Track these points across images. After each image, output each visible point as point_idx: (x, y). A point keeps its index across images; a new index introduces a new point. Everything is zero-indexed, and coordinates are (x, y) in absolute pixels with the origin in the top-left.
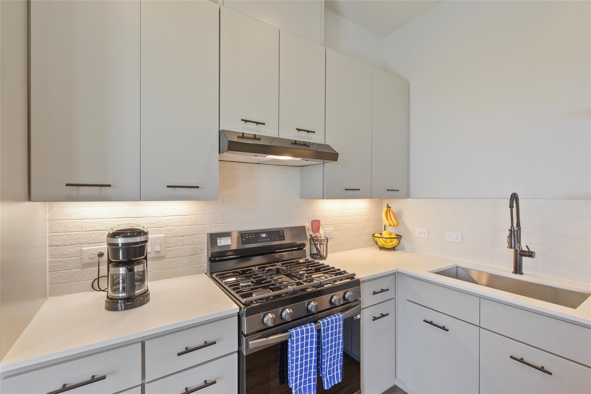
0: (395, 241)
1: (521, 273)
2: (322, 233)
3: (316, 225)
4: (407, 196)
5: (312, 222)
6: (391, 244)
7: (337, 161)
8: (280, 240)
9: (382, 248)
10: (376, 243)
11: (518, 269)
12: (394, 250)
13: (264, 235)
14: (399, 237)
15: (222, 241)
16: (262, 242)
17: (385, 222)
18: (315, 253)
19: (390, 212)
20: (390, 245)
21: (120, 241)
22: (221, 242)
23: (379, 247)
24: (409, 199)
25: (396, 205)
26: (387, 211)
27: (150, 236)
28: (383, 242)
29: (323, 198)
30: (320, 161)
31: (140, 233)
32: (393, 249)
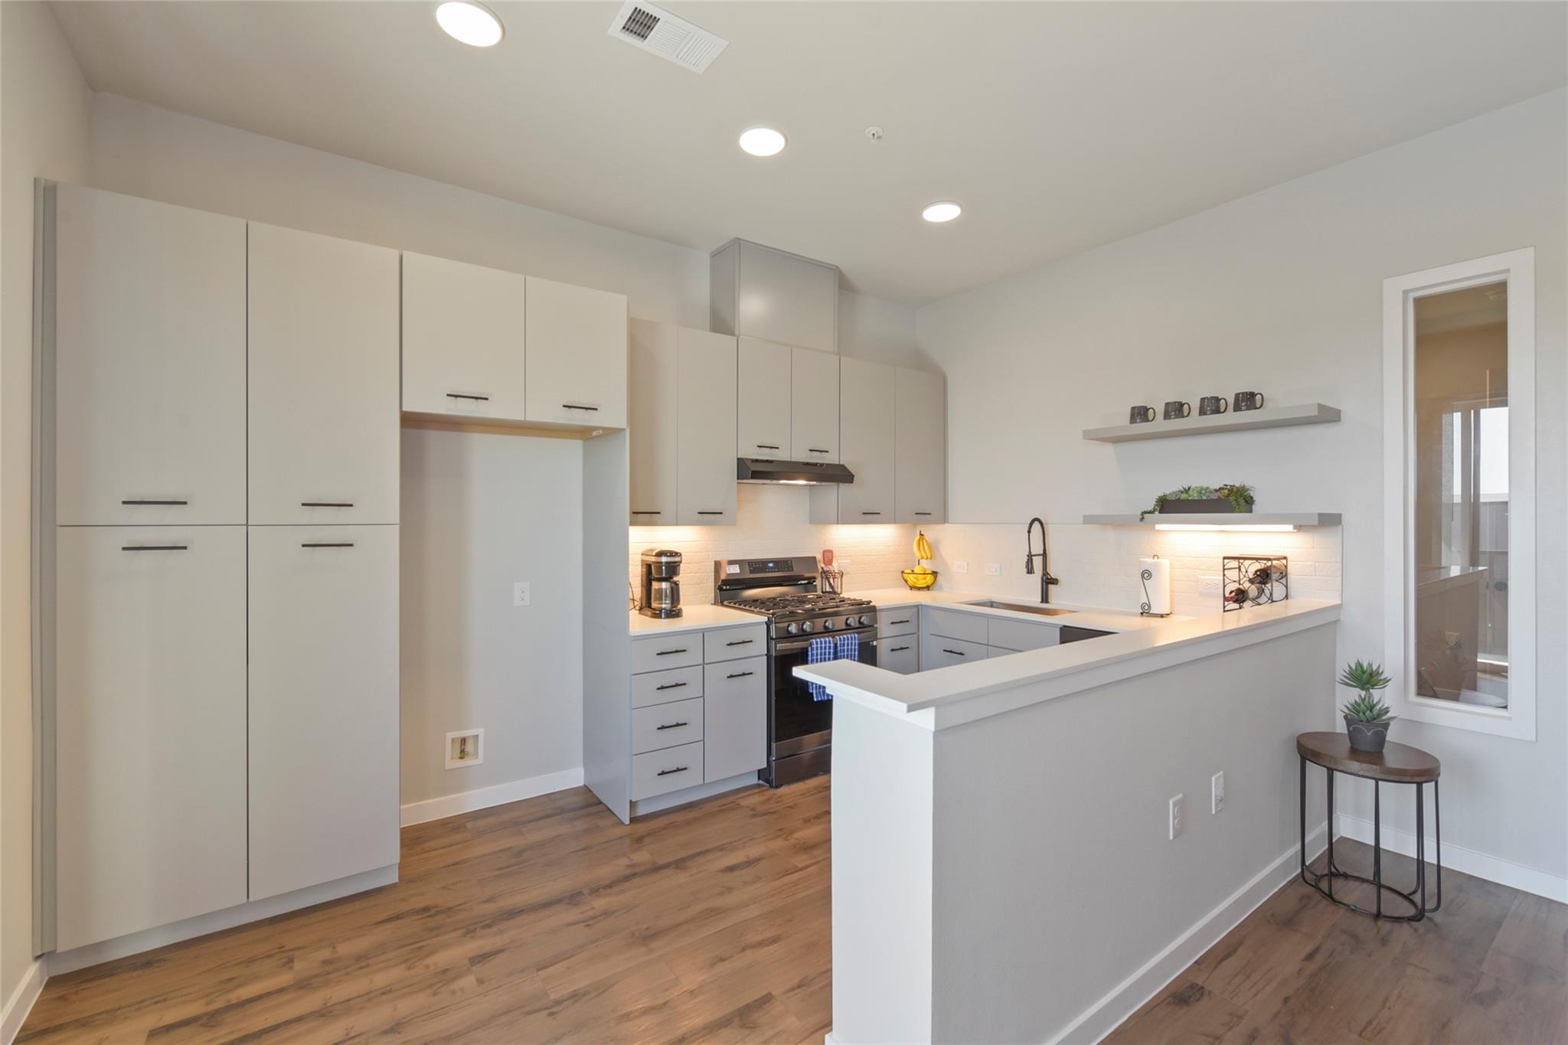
0: (929, 579)
1: (1047, 602)
2: (835, 566)
3: (828, 555)
4: (944, 519)
5: (824, 552)
6: (924, 581)
7: (852, 482)
8: (789, 570)
9: (911, 588)
10: (906, 581)
11: (1045, 598)
12: (929, 590)
13: (771, 565)
14: (935, 573)
15: (731, 568)
16: (769, 572)
17: (918, 554)
18: (828, 590)
19: (925, 542)
20: (922, 583)
21: (664, 559)
22: (729, 570)
23: (910, 586)
24: (946, 524)
25: (932, 532)
26: (919, 541)
27: (683, 557)
28: (913, 579)
29: (838, 523)
30: (834, 484)
31: (677, 554)
32: (928, 588)
